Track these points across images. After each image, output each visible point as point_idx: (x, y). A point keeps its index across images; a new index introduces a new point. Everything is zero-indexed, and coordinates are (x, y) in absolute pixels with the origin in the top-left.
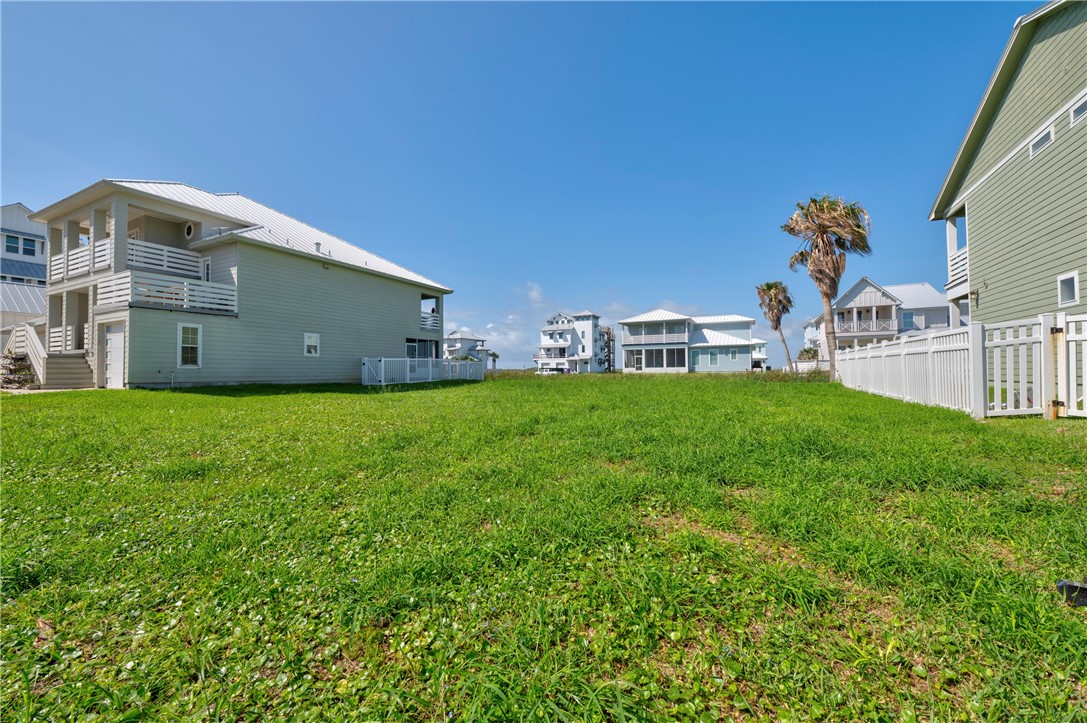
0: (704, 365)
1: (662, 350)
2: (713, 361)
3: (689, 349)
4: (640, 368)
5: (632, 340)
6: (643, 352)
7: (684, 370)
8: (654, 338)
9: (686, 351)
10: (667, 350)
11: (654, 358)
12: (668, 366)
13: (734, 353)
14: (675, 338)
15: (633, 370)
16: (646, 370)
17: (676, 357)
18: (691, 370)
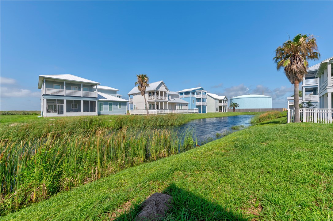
0: (106, 111)
1: (80, 101)
2: (110, 109)
3: (98, 101)
4: (62, 113)
5: (50, 91)
6: (65, 102)
7: (95, 114)
8: (73, 92)
9: (97, 102)
10: (84, 101)
11: (73, 105)
12: (84, 111)
13: (120, 105)
14: (89, 94)
15: (55, 115)
16: (66, 114)
17: (90, 106)
18: (99, 114)
